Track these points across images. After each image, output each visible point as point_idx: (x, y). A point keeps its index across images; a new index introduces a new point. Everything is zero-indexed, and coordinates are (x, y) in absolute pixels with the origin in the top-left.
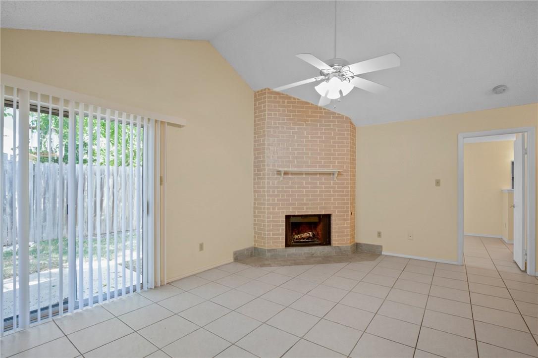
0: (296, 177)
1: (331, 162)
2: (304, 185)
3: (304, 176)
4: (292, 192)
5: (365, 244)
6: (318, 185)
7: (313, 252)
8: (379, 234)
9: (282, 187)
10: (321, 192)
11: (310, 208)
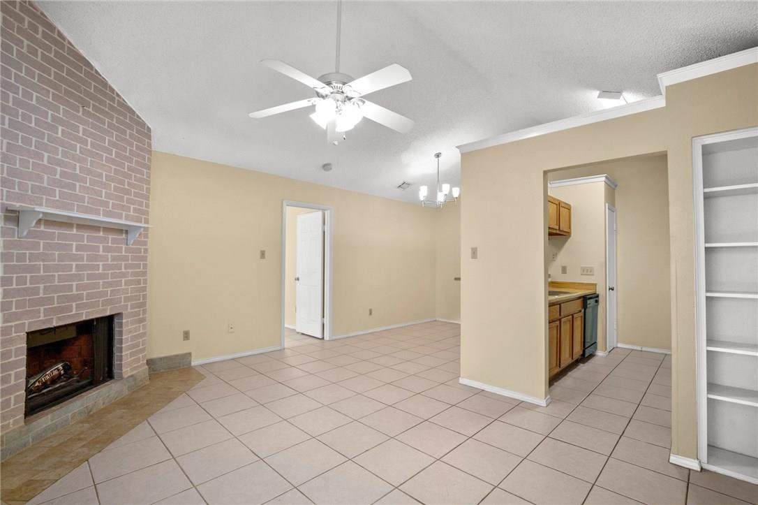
0: (56, 231)
1: (123, 206)
2: (74, 252)
3: (74, 231)
4: (46, 268)
5: (161, 359)
6: (101, 253)
7: (90, 404)
8: (186, 335)
9: (21, 257)
10: (106, 267)
11: (86, 306)
